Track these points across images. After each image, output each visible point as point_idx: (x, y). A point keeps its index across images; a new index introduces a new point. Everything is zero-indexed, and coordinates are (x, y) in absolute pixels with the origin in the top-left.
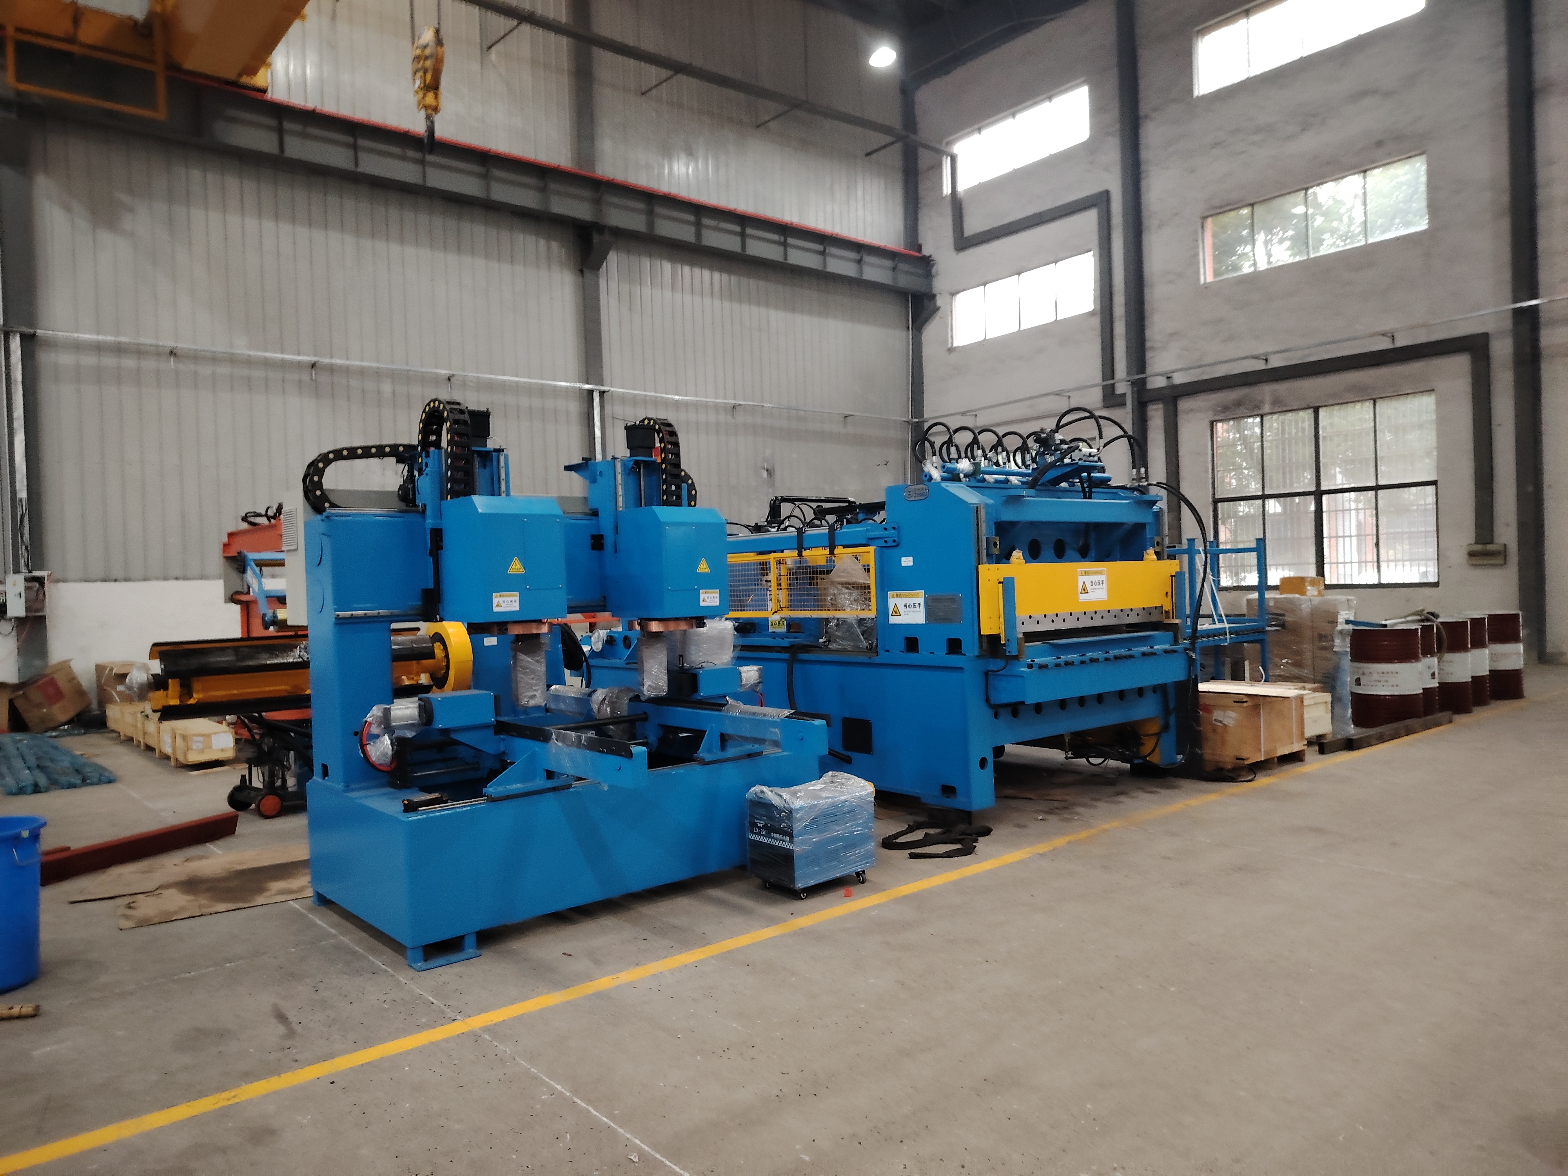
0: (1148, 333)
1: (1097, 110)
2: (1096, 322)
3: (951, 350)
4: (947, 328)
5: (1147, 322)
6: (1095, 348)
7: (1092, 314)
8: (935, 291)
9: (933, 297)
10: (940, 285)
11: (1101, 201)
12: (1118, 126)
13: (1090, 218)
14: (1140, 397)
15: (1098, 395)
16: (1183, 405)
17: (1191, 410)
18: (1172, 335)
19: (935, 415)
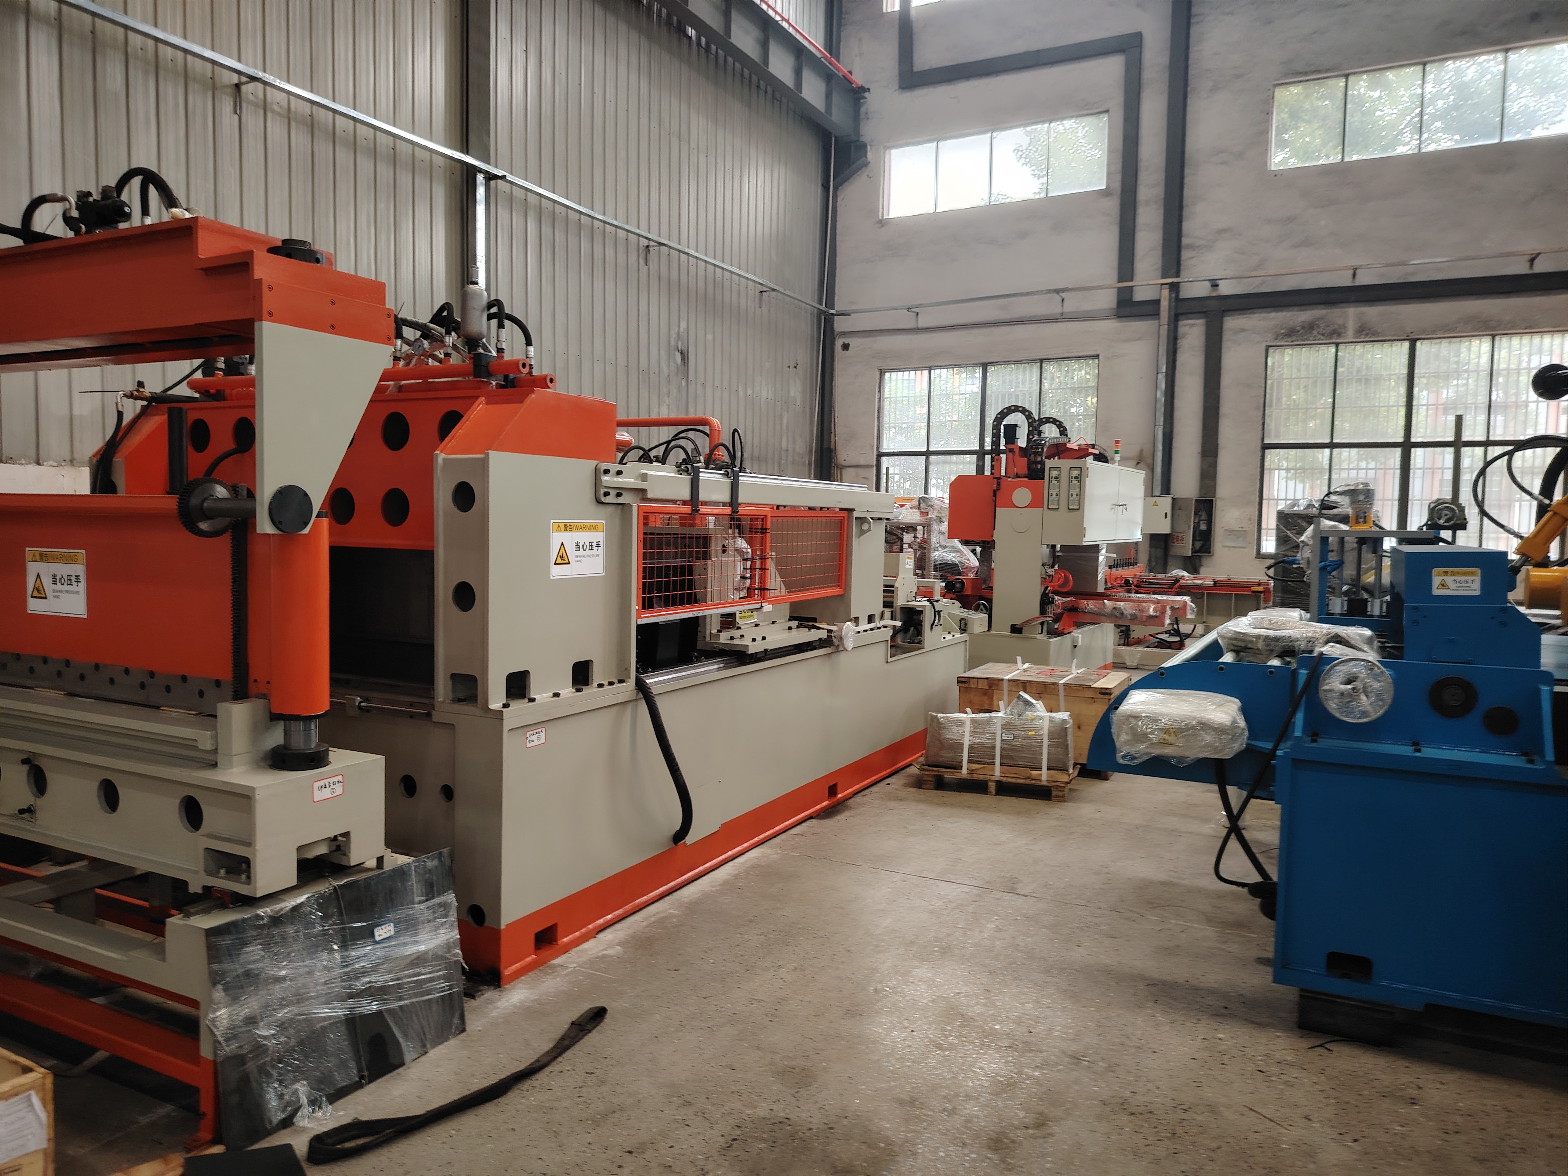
0: (1186, 225)
2: (1113, 205)
3: (882, 223)
4: (878, 192)
5: (1185, 212)
7: (1105, 194)
8: (865, 139)
9: (862, 148)
10: (868, 132)
11: (1130, 46)
13: (1112, 66)
14: (1176, 307)
15: (1107, 300)
16: (1231, 323)
17: (1243, 330)
18: (1221, 231)
19: (854, 307)
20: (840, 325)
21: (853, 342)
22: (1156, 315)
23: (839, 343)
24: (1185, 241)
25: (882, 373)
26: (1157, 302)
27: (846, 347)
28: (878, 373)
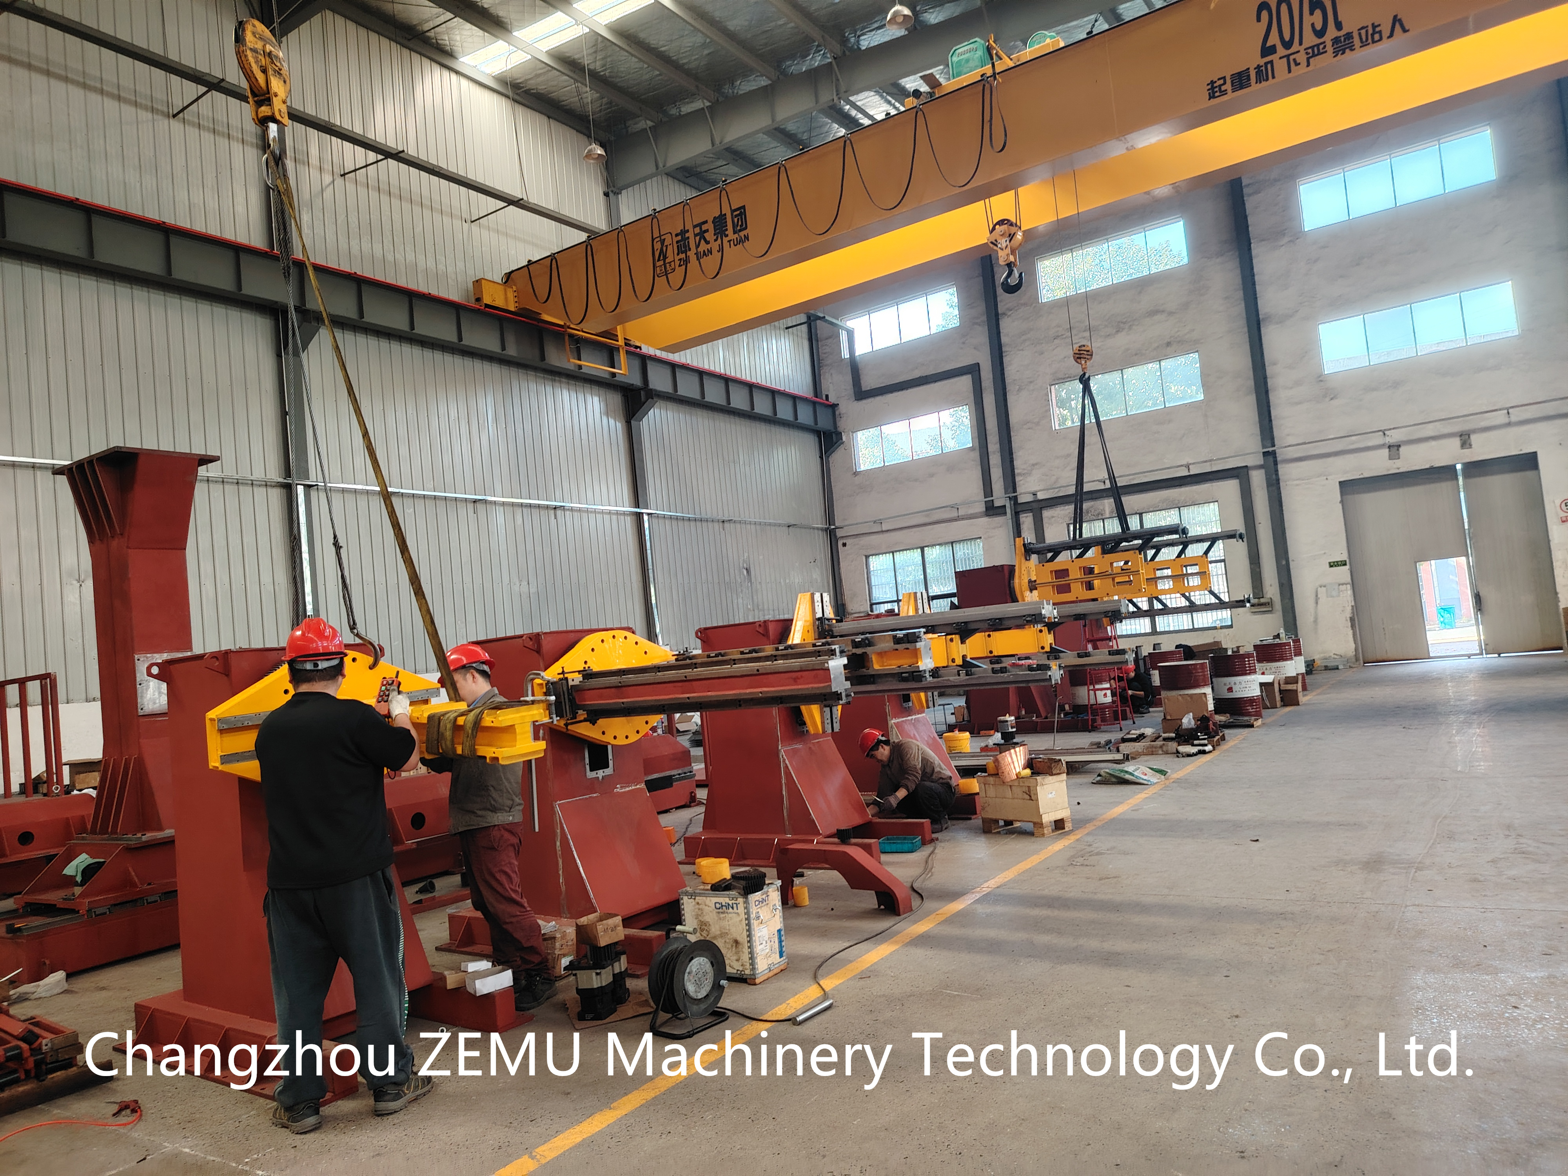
0: (1015, 463)
1: (965, 306)
2: (976, 455)
3: (856, 474)
4: (850, 457)
5: (1014, 456)
6: (976, 475)
7: (971, 449)
8: (840, 429)
9: (839, 435)
10: (842, 425)
11: (973, 370)
12: (984, 318)
13: (966, 381)
14: (1015, 509)
15: (981, 508)
16: (1047, 514)
17: (1053, 517)
18: (1033, 465)
19: (847, 523)
20: (839, 533)
21: (848, 542)
22: (1005, 514)
23: (840, 543)
24: (1016, 471)
25: (867, 557)
26: (1005, 506)
27: (844, 545)
28: (864, 558)
